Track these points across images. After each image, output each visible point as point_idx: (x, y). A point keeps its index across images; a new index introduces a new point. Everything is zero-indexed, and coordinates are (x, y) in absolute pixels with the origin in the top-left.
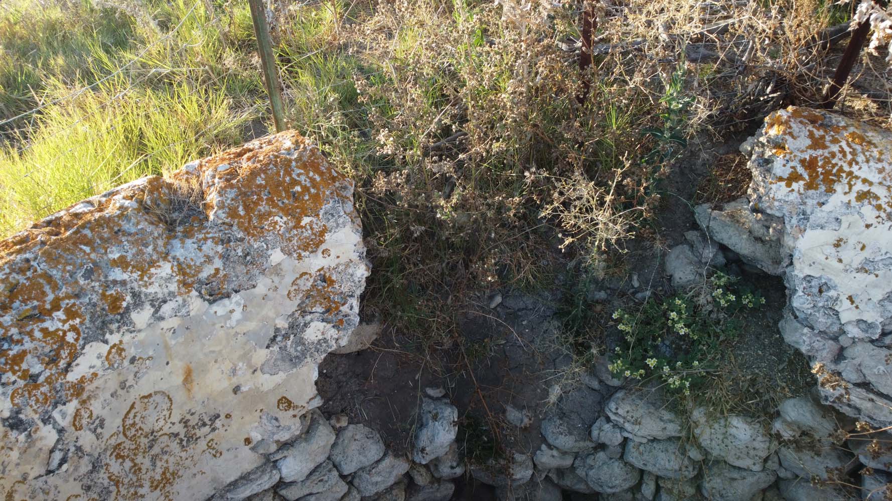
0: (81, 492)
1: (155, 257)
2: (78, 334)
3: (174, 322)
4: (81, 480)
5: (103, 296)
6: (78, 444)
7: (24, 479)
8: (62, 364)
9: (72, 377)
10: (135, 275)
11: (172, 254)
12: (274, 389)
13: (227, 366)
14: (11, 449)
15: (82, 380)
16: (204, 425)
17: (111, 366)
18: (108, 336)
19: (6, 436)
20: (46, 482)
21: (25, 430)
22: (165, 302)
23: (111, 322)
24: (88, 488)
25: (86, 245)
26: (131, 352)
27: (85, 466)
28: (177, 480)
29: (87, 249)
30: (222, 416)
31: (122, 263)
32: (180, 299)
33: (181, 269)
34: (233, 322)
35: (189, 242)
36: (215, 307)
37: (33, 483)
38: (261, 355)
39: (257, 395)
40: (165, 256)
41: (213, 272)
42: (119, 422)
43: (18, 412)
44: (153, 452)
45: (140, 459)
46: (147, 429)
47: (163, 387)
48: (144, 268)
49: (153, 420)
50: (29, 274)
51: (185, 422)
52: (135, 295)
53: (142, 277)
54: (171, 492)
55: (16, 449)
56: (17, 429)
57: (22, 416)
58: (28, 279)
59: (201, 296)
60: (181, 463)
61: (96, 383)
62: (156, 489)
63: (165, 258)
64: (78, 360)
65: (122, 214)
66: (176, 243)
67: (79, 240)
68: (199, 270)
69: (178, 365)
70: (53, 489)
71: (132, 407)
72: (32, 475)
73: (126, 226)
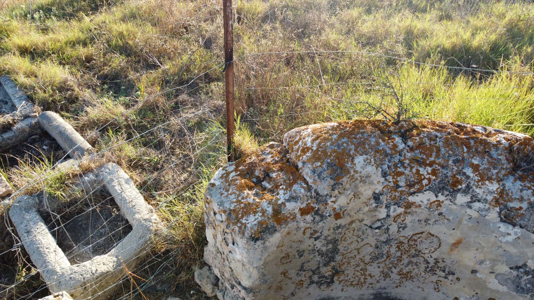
0: (374, 245)
1: (494, 177)
2: (429, 183)
3: (474, 214)
4: (377, 241)
5: (454, 176)
6: (390, 227)
7: (361, 221)
8: (412, 190)
9: (411, 199)
10: (476, 178)
11: (504, 182)
12: (493, 291)
13: (481, 257)
14: (367, 206)
15: (413, 203)
16: (444, 271)
17: (429, 208)
18: (440, 194)
19: (370, 199)
20: (367, 230)
21: (377, 203)
22: (479, 201)
23: (447, 190)
24: (377, 247)
25: (467, 147)
26: (443, 210)
27: (383, 238)
28: (410, 281)
29: (465, 150)
30: (456, 276)
31: (476, 168)
32: (487, 206)
33: (502, 193)
34: (504, 240)
35: (519, 183)
36: (501, 225)
37: (363, 225)
38: (503, 269)
39: (482, 285)
40: (499, 180)
41: (517, 207)
42: (411, 233)
43: (381, 194)
44: (412, 259)
45: (404, 257)
46: (419, 247)
47: (442, 237)
48: (484, 177)
49: (424, 246)
50: (432, 142)
51: (437, 262)
52: (468, 187)
53: (479, 181)
54: (404, 283)
55: (368, 207)
56: (375, 201)
57: (381, 197)
58: (430, 144)
59: (500, 213)
60: (419, 276)
61: (417, 210)
62: (400, 275)
63: (498, 182)
64: (419, 194)
65: (496, 145)
66: (511, 178)
67: (465, 143)
68: (511, 200)
69: (457, 235)
70: (366, 234)
71: (422, 233)
72: (365, 222)
73: (493, 152)
